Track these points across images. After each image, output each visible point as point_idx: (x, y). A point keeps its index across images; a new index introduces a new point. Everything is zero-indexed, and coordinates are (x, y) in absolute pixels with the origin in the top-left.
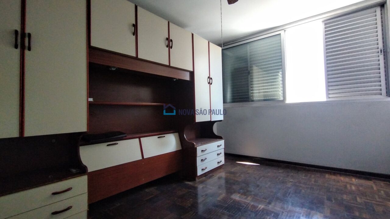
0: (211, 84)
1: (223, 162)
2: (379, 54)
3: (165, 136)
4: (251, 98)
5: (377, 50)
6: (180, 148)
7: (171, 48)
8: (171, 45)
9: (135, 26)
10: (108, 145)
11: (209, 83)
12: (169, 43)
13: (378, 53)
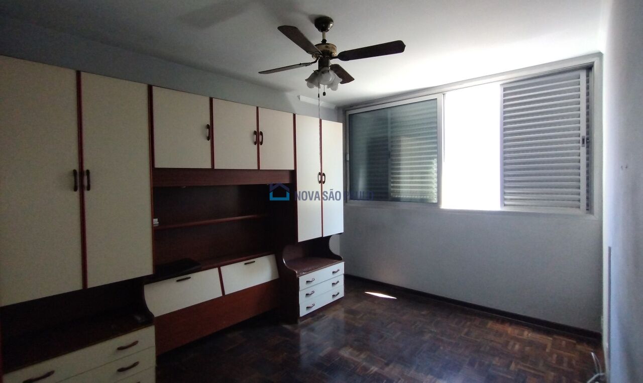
0: (324, 182)
1: (342, 295)
2: (581, 144)
3: (254, 262)
4: (392, 194)
5: (577, 138)
6: (276, 277)
7: (261, 144)
8: (260, 140)
9: (210, 127)
10: (178, 281)
11: (320, 182)
12: (258, 137)
13: (579, 143)
